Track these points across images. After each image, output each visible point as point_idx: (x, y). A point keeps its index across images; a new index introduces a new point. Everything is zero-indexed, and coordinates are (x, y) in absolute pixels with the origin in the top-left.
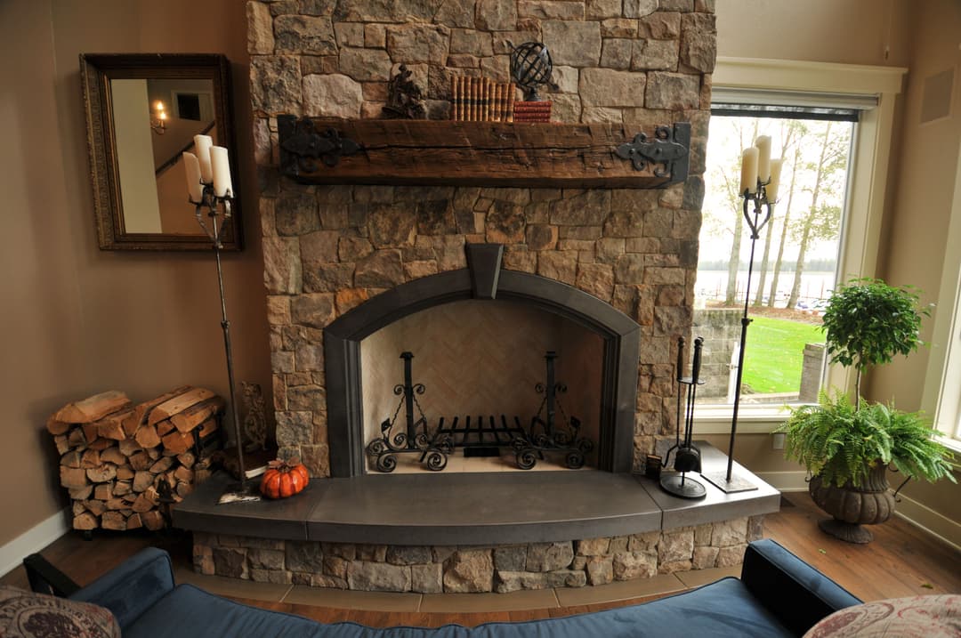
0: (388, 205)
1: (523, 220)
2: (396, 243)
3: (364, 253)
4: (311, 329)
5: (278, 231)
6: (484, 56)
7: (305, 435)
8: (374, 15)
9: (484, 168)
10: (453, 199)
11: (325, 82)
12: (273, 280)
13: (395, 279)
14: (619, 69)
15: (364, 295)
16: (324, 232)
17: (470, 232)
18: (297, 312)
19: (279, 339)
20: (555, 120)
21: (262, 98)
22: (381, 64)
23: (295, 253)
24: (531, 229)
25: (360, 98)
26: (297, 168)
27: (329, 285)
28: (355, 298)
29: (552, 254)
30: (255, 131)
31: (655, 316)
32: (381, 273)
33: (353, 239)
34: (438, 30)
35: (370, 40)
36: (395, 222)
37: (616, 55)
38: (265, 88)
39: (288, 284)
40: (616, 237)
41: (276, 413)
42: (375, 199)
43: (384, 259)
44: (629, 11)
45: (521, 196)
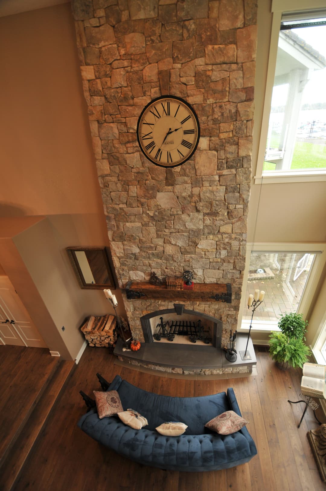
2: (156, 303)
3: (148, 305)
4: (137, 318)
7: (138, 335)
8: (145, 259)
11: (134, 273)
12: (127, 309)
13: (156, 310)
14: (215, 269)
15: (149, 312)
16: (138, 301)
17: (175, 302)
18: (133, 315)
19: (130, 319)
21: (119, 276)
22: (148, 269)
23: (132, 304)
24: (191, 302)
25: (144, 276)
27: (140, 310)
28: (147, 312)
29: (197, 307)
31: (227, 320)
32: (153, 309)
33: (145, 302)
34: (163, 262)
35: (145, 264)
36: (156, 300)
37: (214, 267)
38: (120, 274)
39: (130, 310)
41: (131, 331)
44: (217, 256)
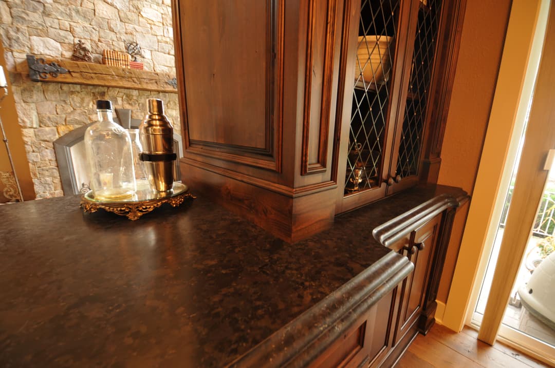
0: (78, 92)
1: (137, 101)
2: (84, 107)
3: (69, 111)
4: (46, 143)
5: (23, 100)
6: (113, 41)
7: (50, 187)
8: (63, 17)
9: (121, 83)
10: (107, 92)
11: (42, 40)
12: (24, 122)
13: (85, 122)
14: (165, 53)
15: (72, 128)
16: (48, 102)
17: (116, 104)
18: (38, 135)
19: (31, 148)
20: (145, 68)
21: (8, 42)
22: (69, 37)
23: (34, 110)
24: (141, 105)
25: (60, 49)
26: (38, 76)
27: (53, 124)
28: (67, 129)
30: (5, 56)
32: (79, 119)
33: (63, 105)
34: (93, 28)
35: (62, 27)
36: (82, 100)
37: (163, 49)
38: (9, 39)
39: (32, 123)
40: (172, 109)
41: (33, 180)
42: (72, 89)
43: (79, 114)
44: (166, 35)
45: (135, 93)
